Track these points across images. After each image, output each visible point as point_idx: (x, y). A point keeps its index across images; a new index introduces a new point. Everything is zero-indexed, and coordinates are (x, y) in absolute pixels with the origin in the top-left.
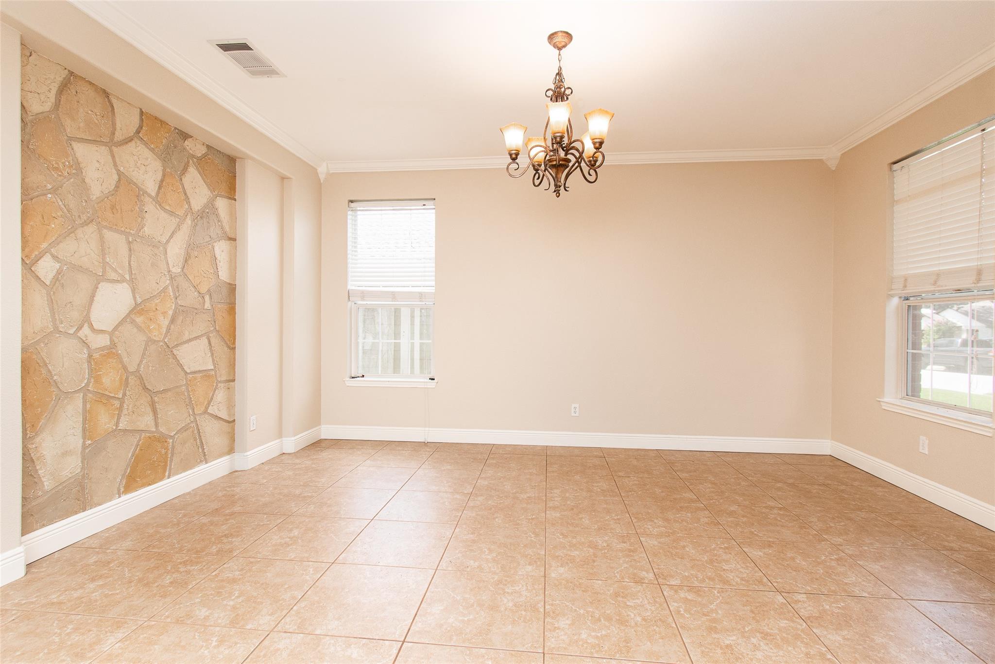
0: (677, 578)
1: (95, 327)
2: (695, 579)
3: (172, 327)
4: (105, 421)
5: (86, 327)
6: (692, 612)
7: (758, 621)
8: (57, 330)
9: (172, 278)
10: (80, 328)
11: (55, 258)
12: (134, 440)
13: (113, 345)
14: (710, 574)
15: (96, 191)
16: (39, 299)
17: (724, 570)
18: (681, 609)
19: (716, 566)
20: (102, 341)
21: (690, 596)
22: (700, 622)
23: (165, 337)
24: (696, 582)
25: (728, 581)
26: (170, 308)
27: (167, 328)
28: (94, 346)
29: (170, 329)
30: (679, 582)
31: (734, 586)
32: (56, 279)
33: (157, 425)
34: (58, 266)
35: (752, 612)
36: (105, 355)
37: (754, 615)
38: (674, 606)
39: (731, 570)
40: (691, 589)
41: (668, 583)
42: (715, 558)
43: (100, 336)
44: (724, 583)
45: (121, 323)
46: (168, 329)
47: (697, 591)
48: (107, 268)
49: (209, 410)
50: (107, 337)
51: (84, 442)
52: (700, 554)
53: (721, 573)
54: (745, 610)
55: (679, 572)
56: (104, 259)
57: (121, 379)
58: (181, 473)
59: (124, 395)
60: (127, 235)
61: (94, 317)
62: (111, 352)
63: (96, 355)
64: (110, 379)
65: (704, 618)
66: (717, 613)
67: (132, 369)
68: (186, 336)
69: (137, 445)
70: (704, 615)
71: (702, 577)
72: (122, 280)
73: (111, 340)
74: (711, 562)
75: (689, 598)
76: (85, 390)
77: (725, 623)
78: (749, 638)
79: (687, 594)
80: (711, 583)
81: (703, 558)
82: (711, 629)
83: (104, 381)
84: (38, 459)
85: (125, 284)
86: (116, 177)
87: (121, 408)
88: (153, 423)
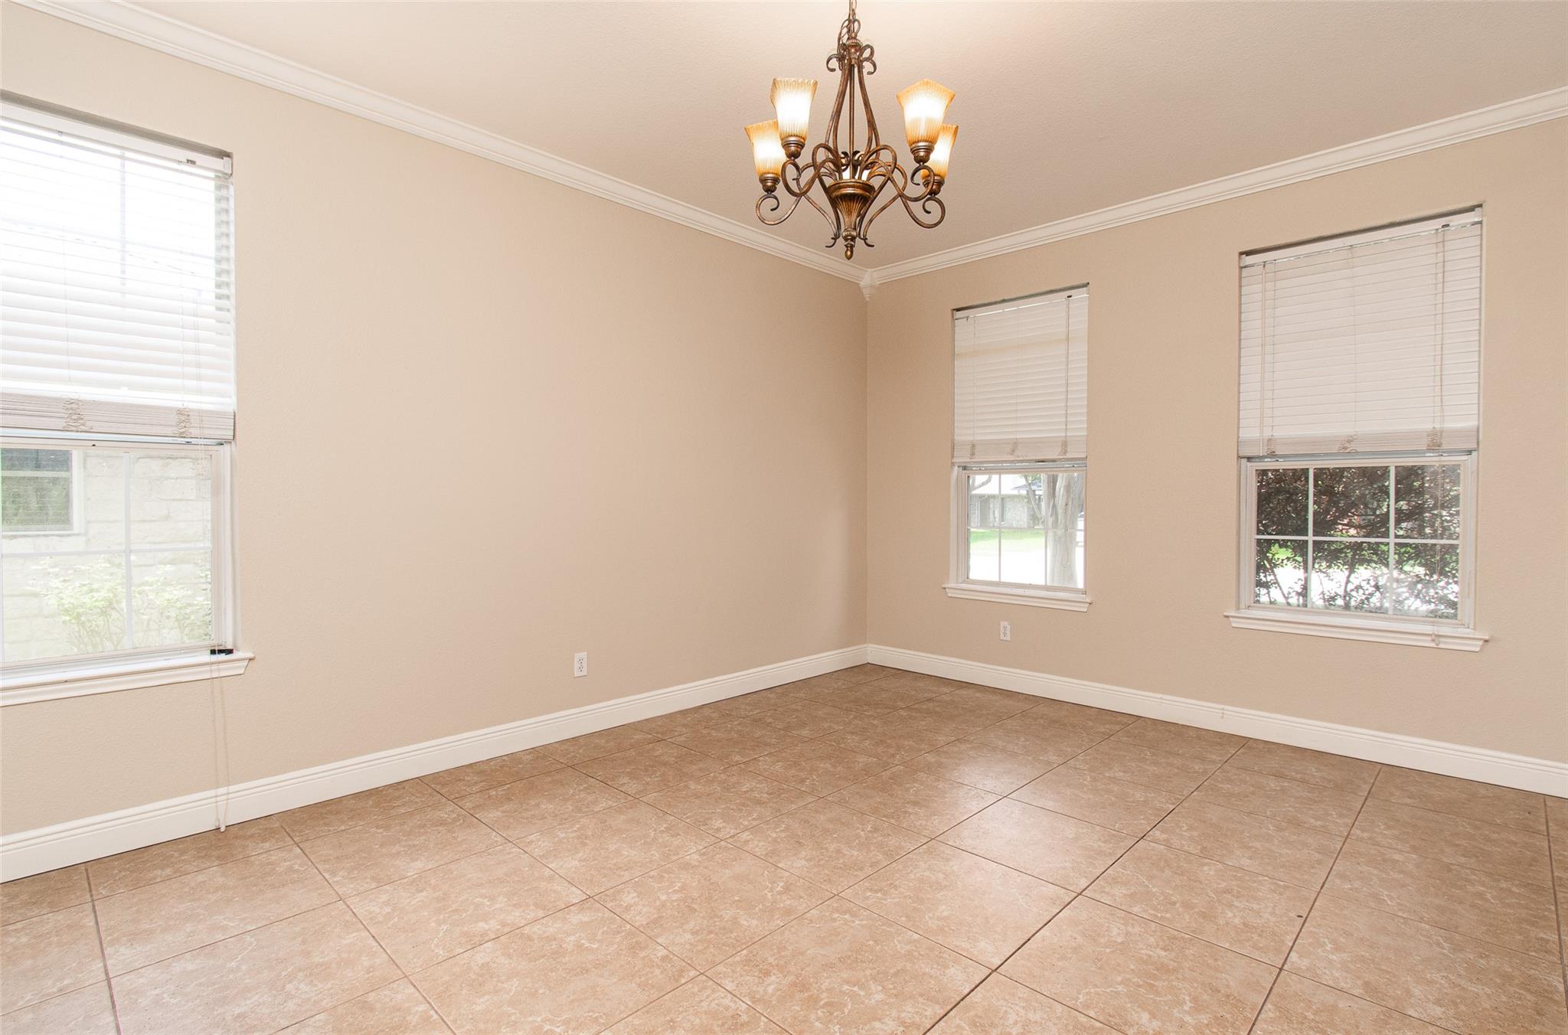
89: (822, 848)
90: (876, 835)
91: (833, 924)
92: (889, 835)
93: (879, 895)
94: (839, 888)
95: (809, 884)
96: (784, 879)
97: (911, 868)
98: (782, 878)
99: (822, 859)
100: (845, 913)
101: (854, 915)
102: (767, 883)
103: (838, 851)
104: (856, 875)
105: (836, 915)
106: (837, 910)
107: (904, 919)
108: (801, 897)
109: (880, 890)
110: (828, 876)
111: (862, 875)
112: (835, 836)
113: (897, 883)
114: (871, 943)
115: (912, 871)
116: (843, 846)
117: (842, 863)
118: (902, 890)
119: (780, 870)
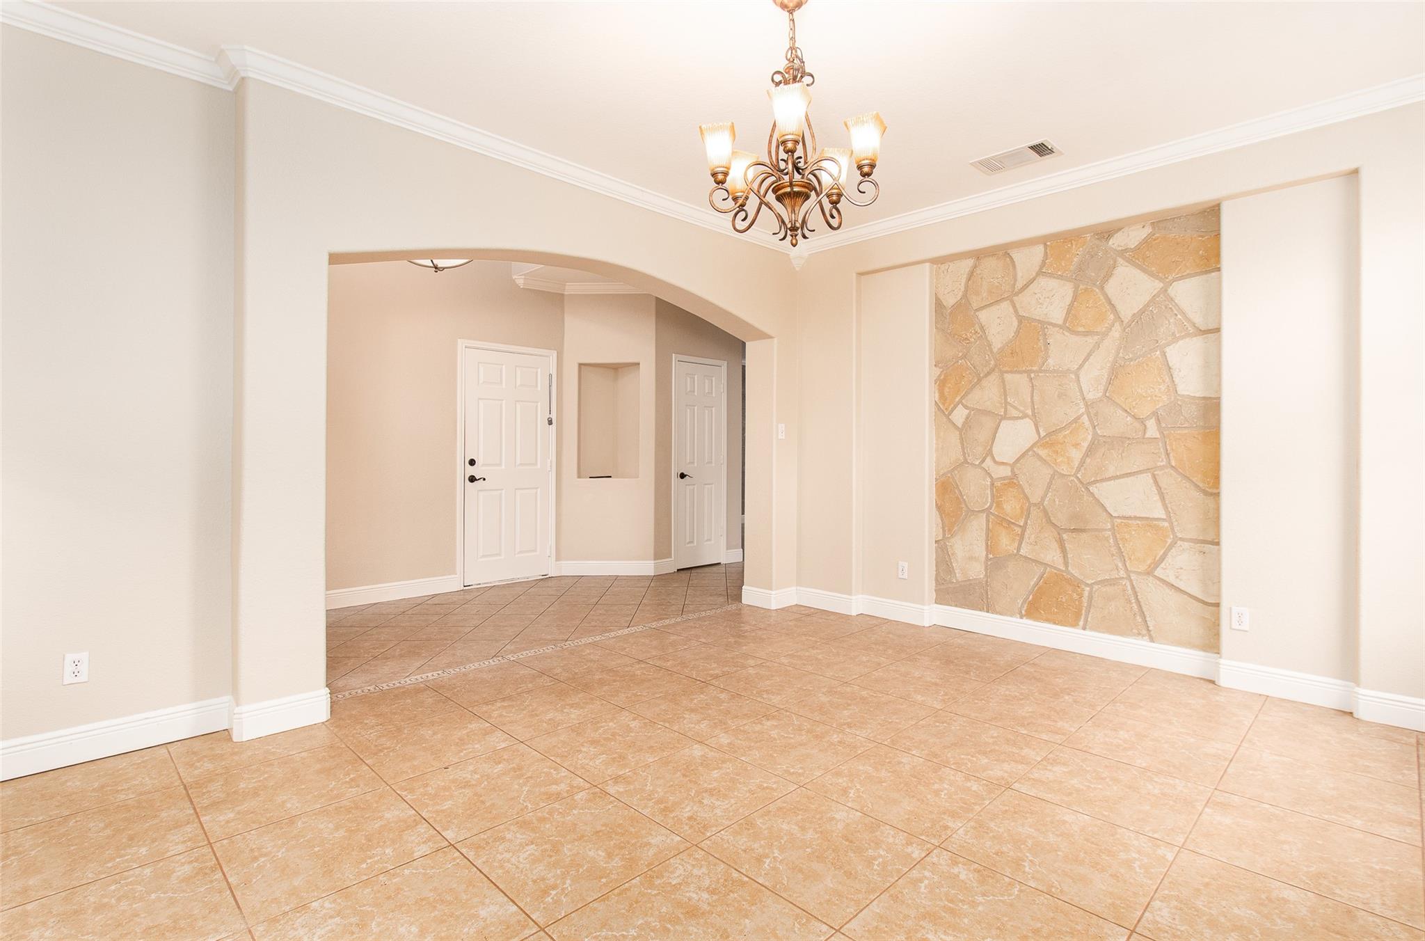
0: (582, 800)
1: (997, 459)
2: (560, 810)
3: (1088, 460)
4: (1006, 543)
5: (988, 459)
6: (543, 775)
7: (476, 794)
8: (966, 461)
9: (1087, 405)
10: (983, 461)
11: (966, 407)
12: (1038, 570)
13: (1015, 475)
14: (547, 826)
15: (997, 344)
16: (954, 438)
17: (532, 843)
18: (555, 772)
19: (546, 843)
20: (1005, 472)
21: (554, 788)
22: (531, 770)
23: (1078, 470)
24: (558, 806)
25: (521, 827)
26: (1086, 439)
27: (1081, 459)
28: (995, 476)
29: (1084, 463)
30: (576, 798)
31: (511, 824)
32: (965, 423)
33: (1066, 564)
34: (967, 412)
35: (483, 802)
36: (1005, 485)
37: (481, 799)
38: (564, 773)
39: (523, 848)
40: (558, 797)
41: (587, 791)
42: (553, 859)
43: (1002, 467)
44: (524, 822)
45: (1023, 455)
46: (1082, 463)
47: (550, 798)
48: (1008, 407)
49: (1156, 572)
50: (1009, 469)
51: (987, 555)
52: (578, 853)
53: (534, 835)
54: (491, 799)
55: (587, 810)
56: (1006, 399)
57: (1022, 508)
58: (1103, 632)
59: (1026, 523)
60: (1028, 372)
61: (995, 450)
62: (1012, 482)
63: (998, 484)
64: (1011, 506)
65: (529, 774)
66: (519, 784)
67: (1034, 500)
68: (1111, 471)
69: (1041, 577)
70: (531, 777)
71: (555, 816)
72: (1025, 416)
73: (1012, 471)
74: (556, 848)
75: (554, 786)
76: (987, 511)
77: (508, 779)
78: (482, 777)
79: (559, 789)
80: (540, 814)
81: (570, 850)
82: (519, 769)
83: (1005, 507)
84: (952, 554)
85: (1027, 419)
86: (1016, 324)
87: (1022, 536)
88: (1061, 560)
89: (821, 832)
90: (761, 850)
91: (802, 766)
92: (745, 851)
93: (765, 785)
94: (799, 792)
95: (827, 795)
96: (850, 800)
97: (731, 809)
98: (853, 800)
99: (819, 819)
100: (793, 773)
101: (787, 771)
102: (864, 796)
103: (803, 829)
104: (784, 803)
105: (800, 771)
106: (800, 775)
107: (749, 768)
108: (831, 784)
109: (764, 788)
110: (811, 803)
111: (779, 804)
112: (809, 850)
113: (748, 795)
114: (775, 755)
115: (731, 806)
116: (799, 835)
117: (798, 814)
118: (745, 789)
119: (858, 808)
